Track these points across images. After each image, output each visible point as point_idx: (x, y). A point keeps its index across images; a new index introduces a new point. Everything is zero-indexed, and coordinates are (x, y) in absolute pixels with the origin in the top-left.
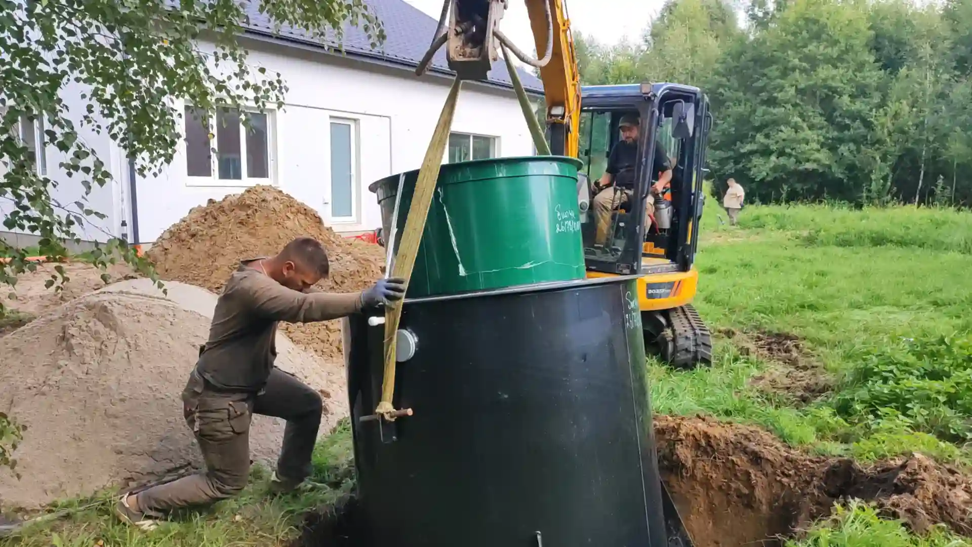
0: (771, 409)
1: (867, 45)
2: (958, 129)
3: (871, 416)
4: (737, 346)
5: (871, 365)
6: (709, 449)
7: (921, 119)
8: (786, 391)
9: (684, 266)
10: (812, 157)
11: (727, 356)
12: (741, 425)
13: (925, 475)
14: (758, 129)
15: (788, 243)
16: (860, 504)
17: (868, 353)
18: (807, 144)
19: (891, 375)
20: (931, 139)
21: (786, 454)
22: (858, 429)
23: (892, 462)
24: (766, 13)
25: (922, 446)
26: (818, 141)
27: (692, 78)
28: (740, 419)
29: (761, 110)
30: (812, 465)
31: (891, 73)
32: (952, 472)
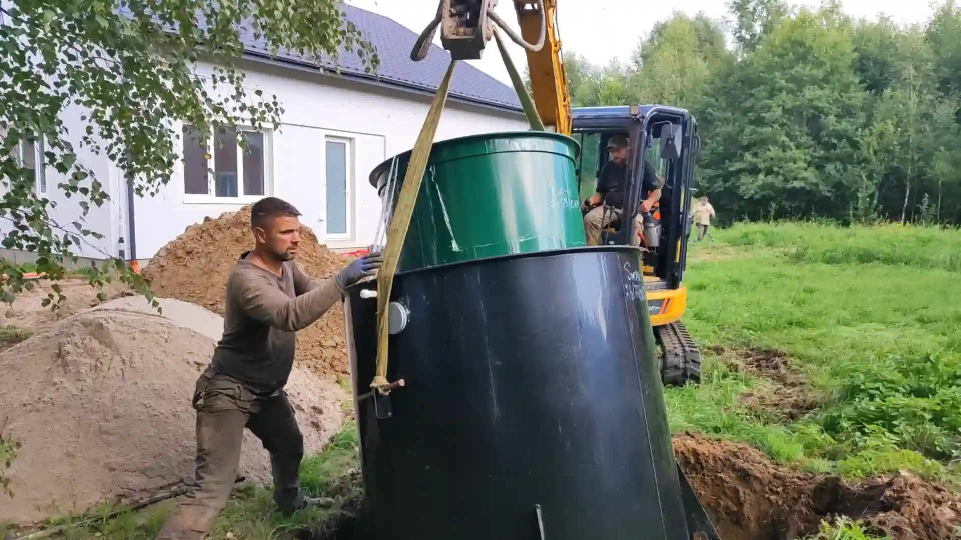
0: (760, 426)
1: (851, 67)
2: (942, 149)
3: (858, 434)
4: (726, 363)
5: (857, 383)
6: (698, 466)
7: (907, 138)
8: (775, 408)
9: (673, 284)
10: (800, 176)
11: (716, 373)
12: (730, 442)
13: (910, 493)
14: (747, 148)
15: (776, 260)
16: (847, 522)
17: (855, 371)
18: (795, 163)
19: (878, 392)
20: (916, 158)
21: (774, 471)
22: (845, 447)
23: (879, 480)
24: (753, 36)
25: (908, 464)
26: (805, 161)
27: (681, 99)
28: (729, 436)
29: (748, 130)
30: (799, 483)
31: (876, 94)
32: (939, 490)
